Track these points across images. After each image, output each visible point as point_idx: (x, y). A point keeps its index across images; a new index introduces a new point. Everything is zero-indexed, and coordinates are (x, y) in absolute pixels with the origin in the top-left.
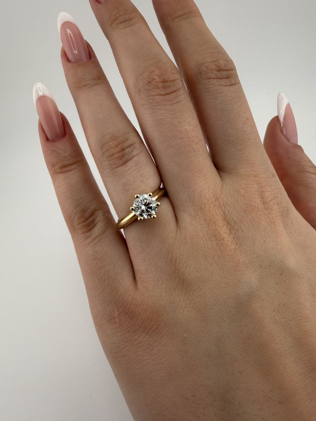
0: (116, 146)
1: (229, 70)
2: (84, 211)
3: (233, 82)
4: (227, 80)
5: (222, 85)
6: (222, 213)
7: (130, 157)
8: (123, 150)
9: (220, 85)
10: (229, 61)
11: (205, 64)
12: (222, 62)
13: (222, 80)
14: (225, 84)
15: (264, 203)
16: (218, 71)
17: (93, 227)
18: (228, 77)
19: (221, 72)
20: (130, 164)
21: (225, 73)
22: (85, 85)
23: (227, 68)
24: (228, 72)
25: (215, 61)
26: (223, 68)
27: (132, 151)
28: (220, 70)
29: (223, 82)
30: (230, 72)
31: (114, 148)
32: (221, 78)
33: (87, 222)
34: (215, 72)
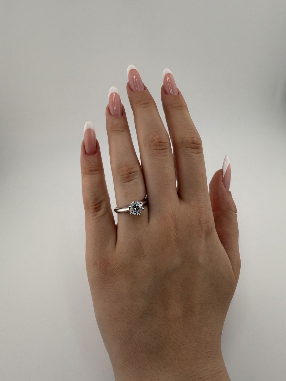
0: (127, 170)
1: (198, 144)
3: (199, 151)
4: (196, 150)
5: (193, 153)
7: (133, 179)
8: (130, 173)
9: (191, 152)
10: (199, 139)
11: (186, 139)
12: (195, 139)
13: (193, 149)
14: (195, 152)
16: (192, 144)
17: (99, 210)
18: (197, 148)
19: (194, 145)
21: (196, 145)
22: (116, 131)
23: (197, 143)
24: (197, 145)
25: (191, 138)
26: (195, 142)
27: (135, 175)
28: (194, 143)
29: (194, 150)
30: (198, 145)
31: (126, 171)
32: (193, 148)
34: (191, 144)
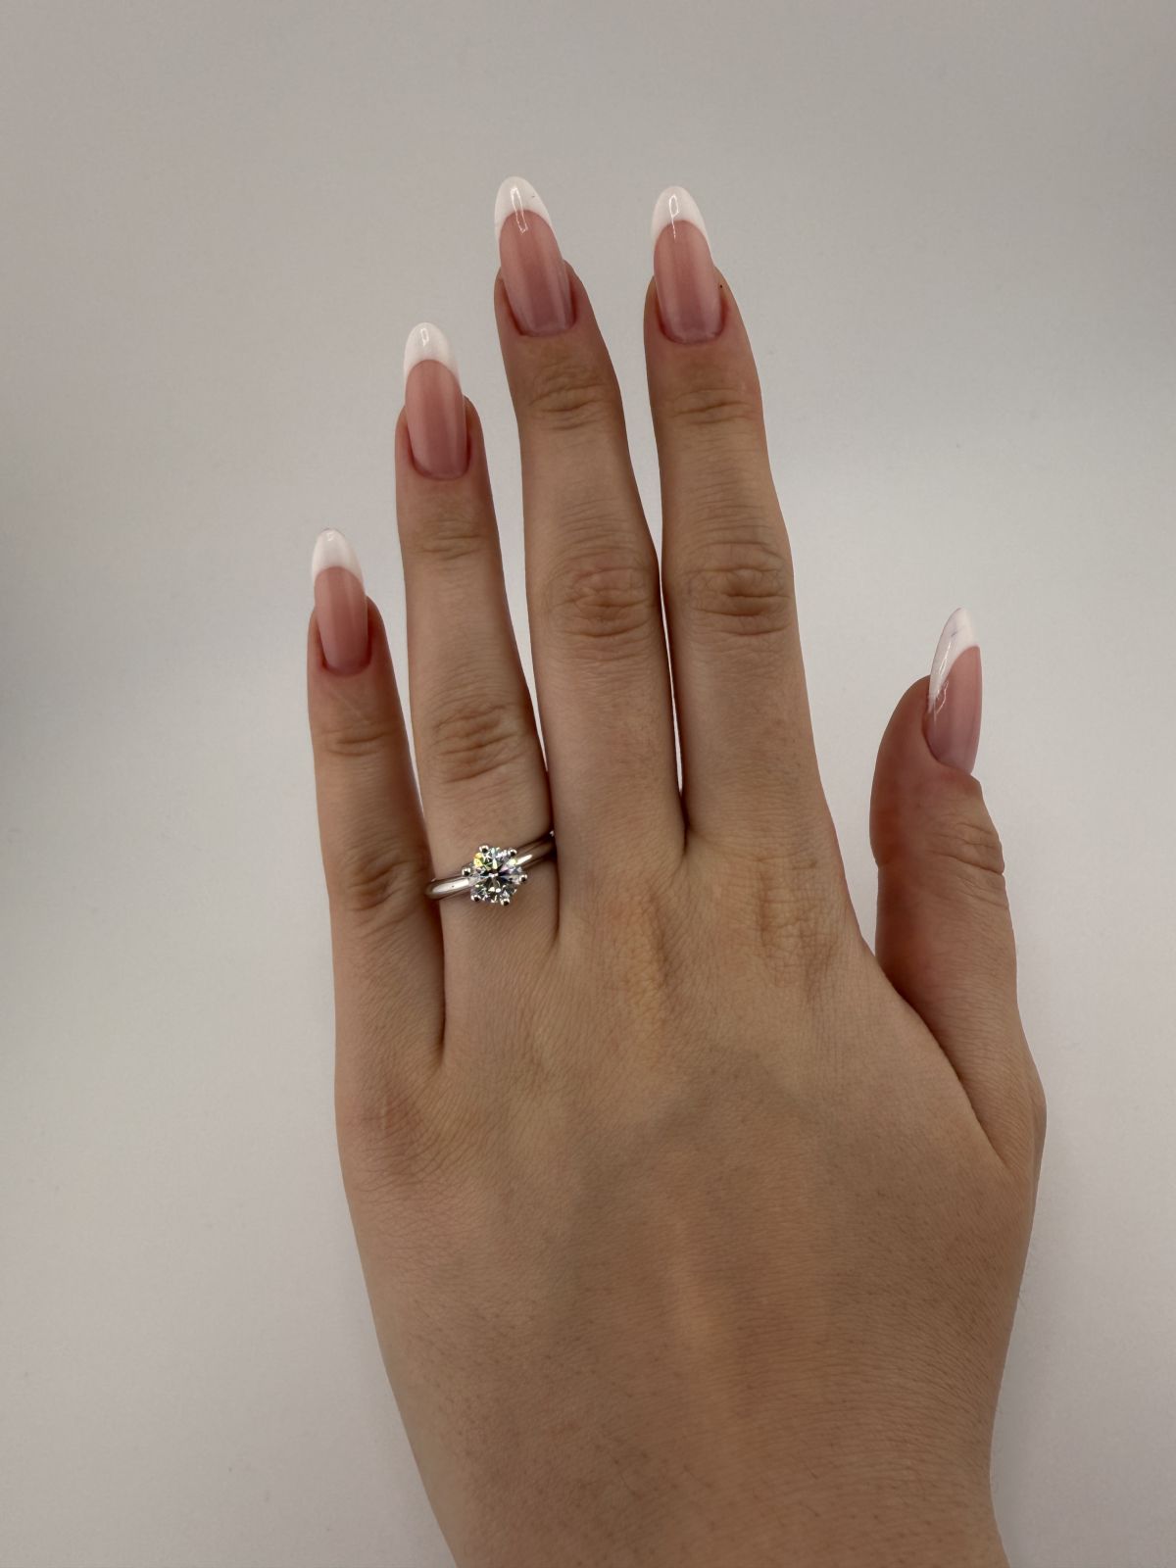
1: (760, 596)
2: (368, 859)
3: (772, 624)
5: (732, 633)
6: (658, 932)
7: (490, 765)
8: (480, 746)
9: (725, 632)
13: (737, 618)
14: (742, 630)
15: (763, 929)
17: (383, 901)
18: (754, 612)
20: (486, 780)
21: (750, 601)
24: (758, 600)
25: (731, 570)
26: (750, 590)
27: (500, 752)
29: (738, 622)
30: (763, 600)
32: (734, 615)
33: (373, 885)
